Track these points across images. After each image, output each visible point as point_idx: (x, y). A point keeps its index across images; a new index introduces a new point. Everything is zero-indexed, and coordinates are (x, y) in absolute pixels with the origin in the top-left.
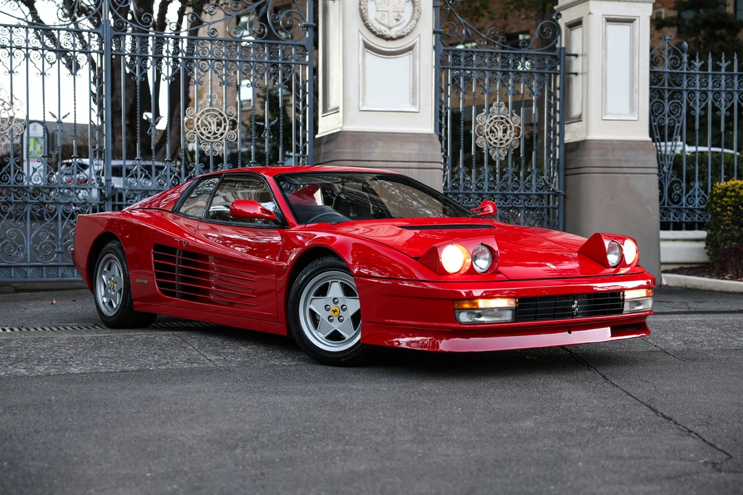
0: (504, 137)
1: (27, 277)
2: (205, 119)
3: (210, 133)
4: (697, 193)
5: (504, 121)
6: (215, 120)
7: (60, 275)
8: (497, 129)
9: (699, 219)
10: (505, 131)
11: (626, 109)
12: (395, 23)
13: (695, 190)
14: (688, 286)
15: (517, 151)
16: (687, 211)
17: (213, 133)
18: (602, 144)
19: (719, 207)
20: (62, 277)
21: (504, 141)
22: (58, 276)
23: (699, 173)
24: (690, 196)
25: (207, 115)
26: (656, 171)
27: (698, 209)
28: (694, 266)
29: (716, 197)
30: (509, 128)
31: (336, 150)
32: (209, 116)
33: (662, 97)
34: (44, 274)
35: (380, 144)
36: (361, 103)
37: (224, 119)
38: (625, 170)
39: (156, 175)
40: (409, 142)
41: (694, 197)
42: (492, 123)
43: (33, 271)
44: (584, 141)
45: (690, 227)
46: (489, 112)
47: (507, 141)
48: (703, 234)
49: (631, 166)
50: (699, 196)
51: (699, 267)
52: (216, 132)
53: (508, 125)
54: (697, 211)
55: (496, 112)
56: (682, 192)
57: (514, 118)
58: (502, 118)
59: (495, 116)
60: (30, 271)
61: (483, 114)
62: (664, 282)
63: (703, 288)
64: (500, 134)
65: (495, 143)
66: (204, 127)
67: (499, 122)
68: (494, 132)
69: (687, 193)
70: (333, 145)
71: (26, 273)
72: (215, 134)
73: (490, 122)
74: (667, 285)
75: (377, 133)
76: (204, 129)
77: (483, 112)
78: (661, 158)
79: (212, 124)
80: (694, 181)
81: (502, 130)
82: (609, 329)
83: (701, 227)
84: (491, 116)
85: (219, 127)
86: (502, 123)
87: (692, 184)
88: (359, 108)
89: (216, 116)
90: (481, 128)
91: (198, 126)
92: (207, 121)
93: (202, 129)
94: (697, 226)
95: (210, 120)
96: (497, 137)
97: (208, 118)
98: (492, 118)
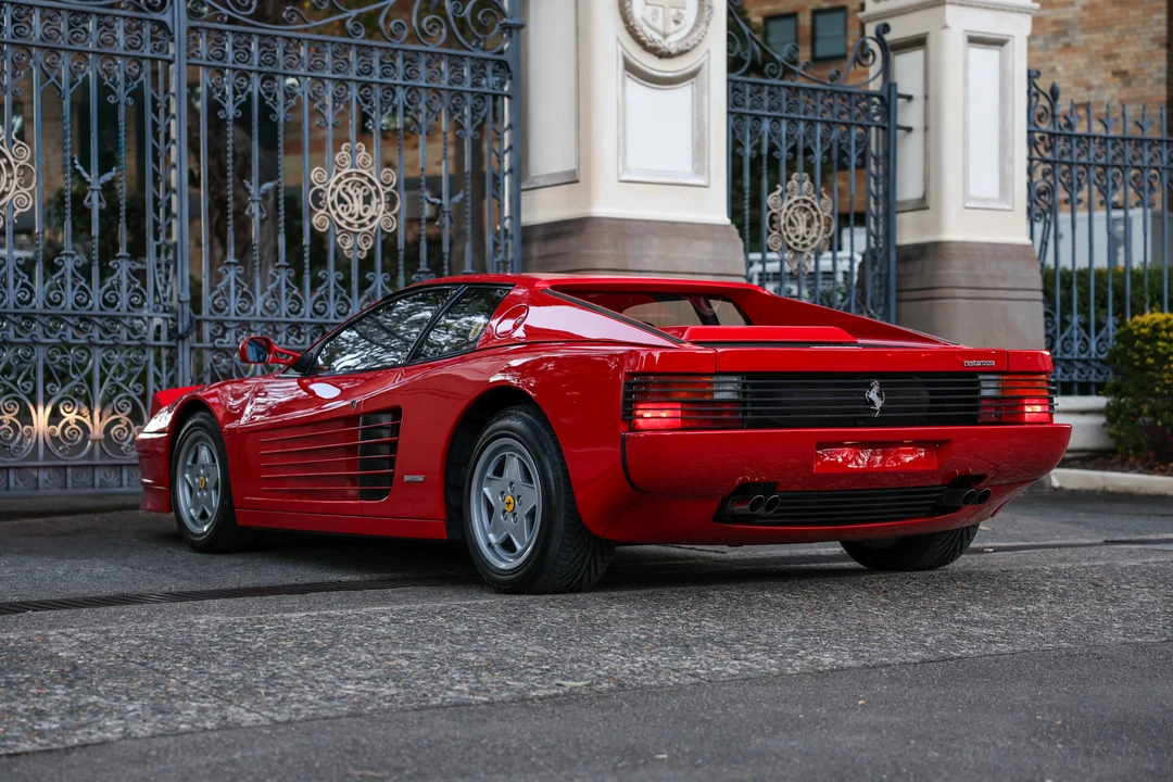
0: (808, 232)
1: (37, 488)
2: (345, 190)
3: (351, 215)
4: (1075, 334)
5: (808, 206)
6: (360, 191)
7: (97, 482)
8: (798, 221)
9: (1079, 377)
10: (810, 224)
11: (995, 194)
12: (673, 27)
13: (1073, 329)
14: (1111, 489)
16: (1063, 364)
17: (356, 216)
18: (965, 246)
19: (1151, 357)
20: (101, 487)
21: (808, 242)
22: (93, 486)
23: (1078, 300)
24: (1066, 339)
25: (347, 184)
26: (1040, 295)
27: (1096, 361)
29: (1141, 340)
30: (816, 219)
31: (583, 252)
32: (350, 184)
34: (69, 482)
35: (655, 241)
36: (621, 167)
37: (377, 191)
38: (1001, 294)
39: (262, 292)
40: (698, 239)
41: (1072, 339)
42: (791, 210)
43: (49, 476)
44: (937, 245)
45: (1085, 390)
46: (787, 191)
47: (813, 240)
48: (1099, 401)
49: (1009, 286)
52: (363, 214)
53: (815, 214)
54: (1076, 363)
55: (797, 190)
56: (1055, 332)
57: (823, 202)
58: (805, 201)
59: (795, 198)
60: (43, 476)
61: (778, 193)
63: (1143, 492)
64: (802, 229)
65: (796, 244)
66: (342, 205)
67: (801, 208)
68: (793, 225)
69: (1062, 332)
70: (572, 242)
71: (37, 480)
72: (360, 217)
73: (788, 208)
75: (648, 221)
76: (343, 208)
77: (776, 189)
79: (355, 199)
80: (1072, 313)
81: (805, 222)
83: (1100, 389)
84: (789, 198)
85: (366, 206)
86: (806, 210)
87: (1068, 317)
88: (618, 176)
89: (363, 184)
90: (775, 218)
91: (333, 203)
92: (348, 194)
93: (339, 208)
94: (1076, 388)
95: (352, 192)
96: (797, 233)
97: (349, 189)
98: (792, 201)
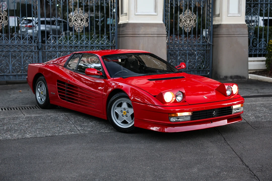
0: (190, 23)
1: (10, 79)
2: (76, 18)
3: (78, 23)
4: (263, 43)
5: (190, 17)
6: (80, 18)
7: (23, 78)
8: (187, 20)
9: (263, 53)
10: (190, 21)
11: (237, 12)
13: (262, 42)
15: (195, 28)
16: (259, 50)
17: (79, 24)
18: (227, 25)
19: (271, 50)
20: (24, 79)
21: (190, 25)
22: (22, 79)
23: (264, 35)
25: (77, 17)
26: (247, 35)
27: (263, 49)
28: (261, 71)
29: (270, 46)
30: (192, 20)
31: (126, 30)
32: (78, 17)
33: (250, 6)
34: (17, 78)
35: (143, 28)
36: (135, 12)
37: (84, 18)
38: (236, 36)
39: (58, 40)
40: (153, 27)
41: (262, 44)
42: (185, 18)
43: (13, 77)
44: (220, 25)
45: (260, 56)
46: (184, 14)
47: (191, 24)
49: (238, 34)
50: (264, 44)
51: (263, 71)
52: (80, 23)
53: (191, 19)
54: (263, 50)
55: (187, 13)
56: (257, 43)
57: (194, 16)
58: (189, 16)
59: (186, 15)
60: (11, 77)
61: (182, 14)
62: (250, 78)
64: (188, 22)
65: (186, 26)
66: (76, 21)
67: (188, 17)
68: (186, 21)
69: (259, 43)
70: (124, 28)
71: (10, 77)
72: (80, 24)
73: (185, 17)
74: (250, 79)
75: (141, 23)
76: (76, 22)
77: (182, 13)
78: (249, 29)
79: (79, 20)
80: (262, 38)
81: (189, 20)
82: (227, 120)
83: (264, 56)
84: (185, 15)
85: (81, 21)
86: (189, 18)
87: (261, 39)
88: (135, 14)
89: (80, 17)
90: (181, 20)
91: (73, 21)
92: (77, 19)
93: (75, 22)
94: (262, 55)
95: (78, 19)
96: (187, 23)
97: (77, 18)
98: (185, 16)
